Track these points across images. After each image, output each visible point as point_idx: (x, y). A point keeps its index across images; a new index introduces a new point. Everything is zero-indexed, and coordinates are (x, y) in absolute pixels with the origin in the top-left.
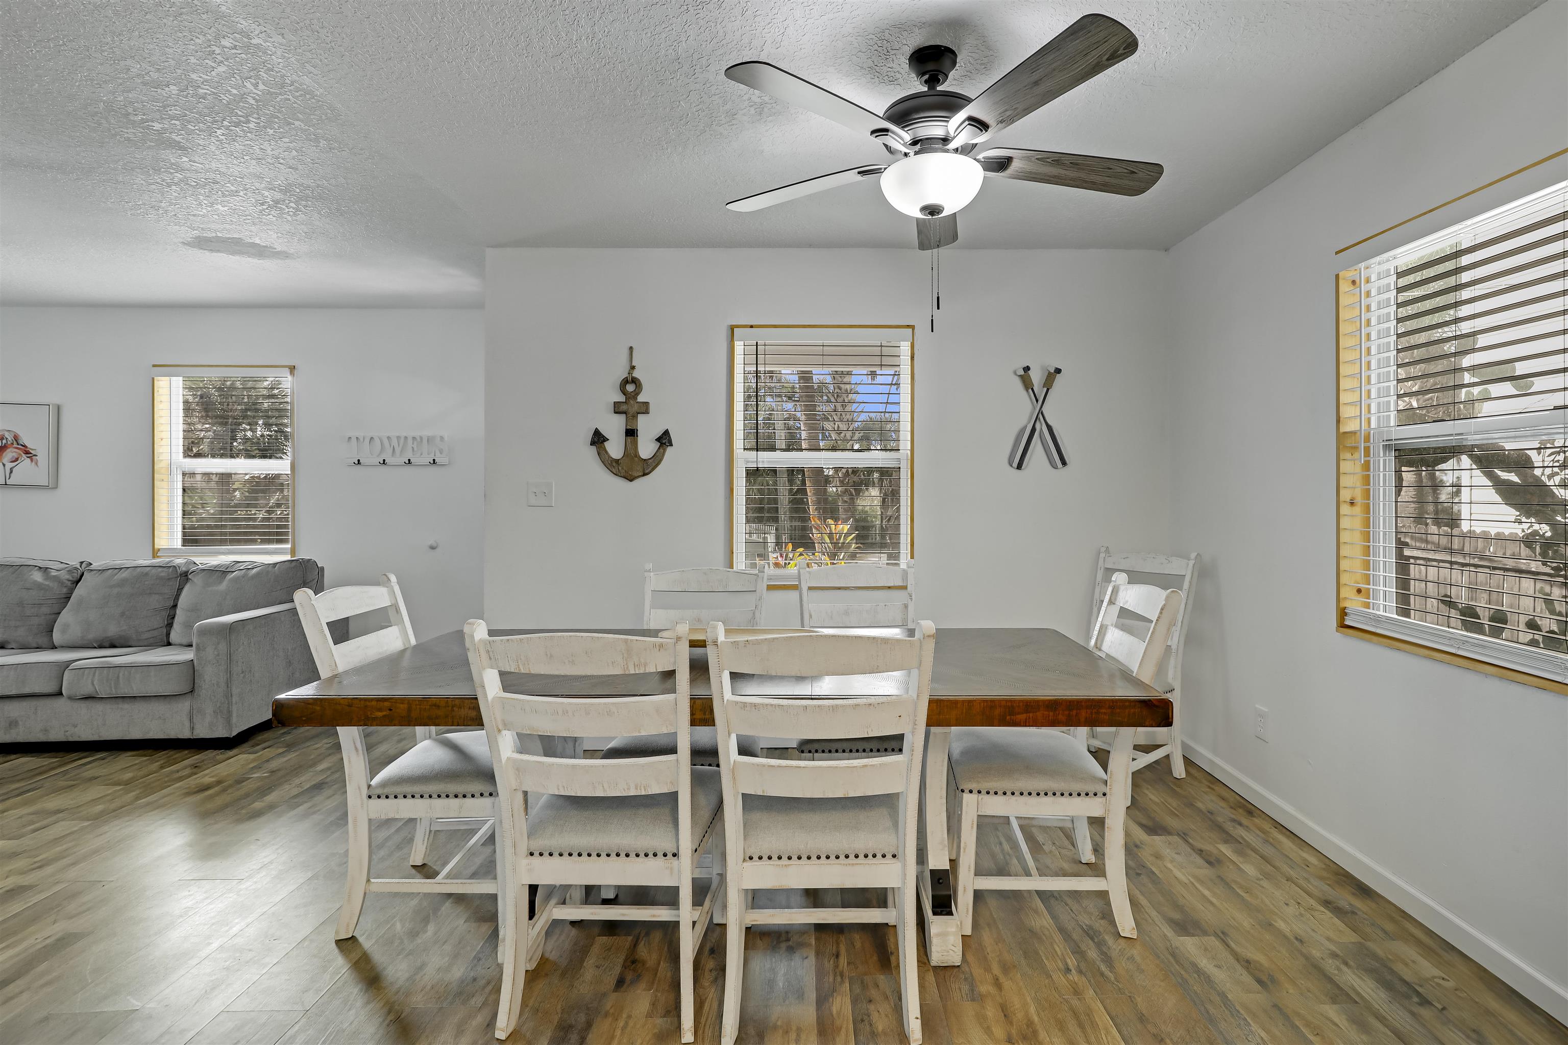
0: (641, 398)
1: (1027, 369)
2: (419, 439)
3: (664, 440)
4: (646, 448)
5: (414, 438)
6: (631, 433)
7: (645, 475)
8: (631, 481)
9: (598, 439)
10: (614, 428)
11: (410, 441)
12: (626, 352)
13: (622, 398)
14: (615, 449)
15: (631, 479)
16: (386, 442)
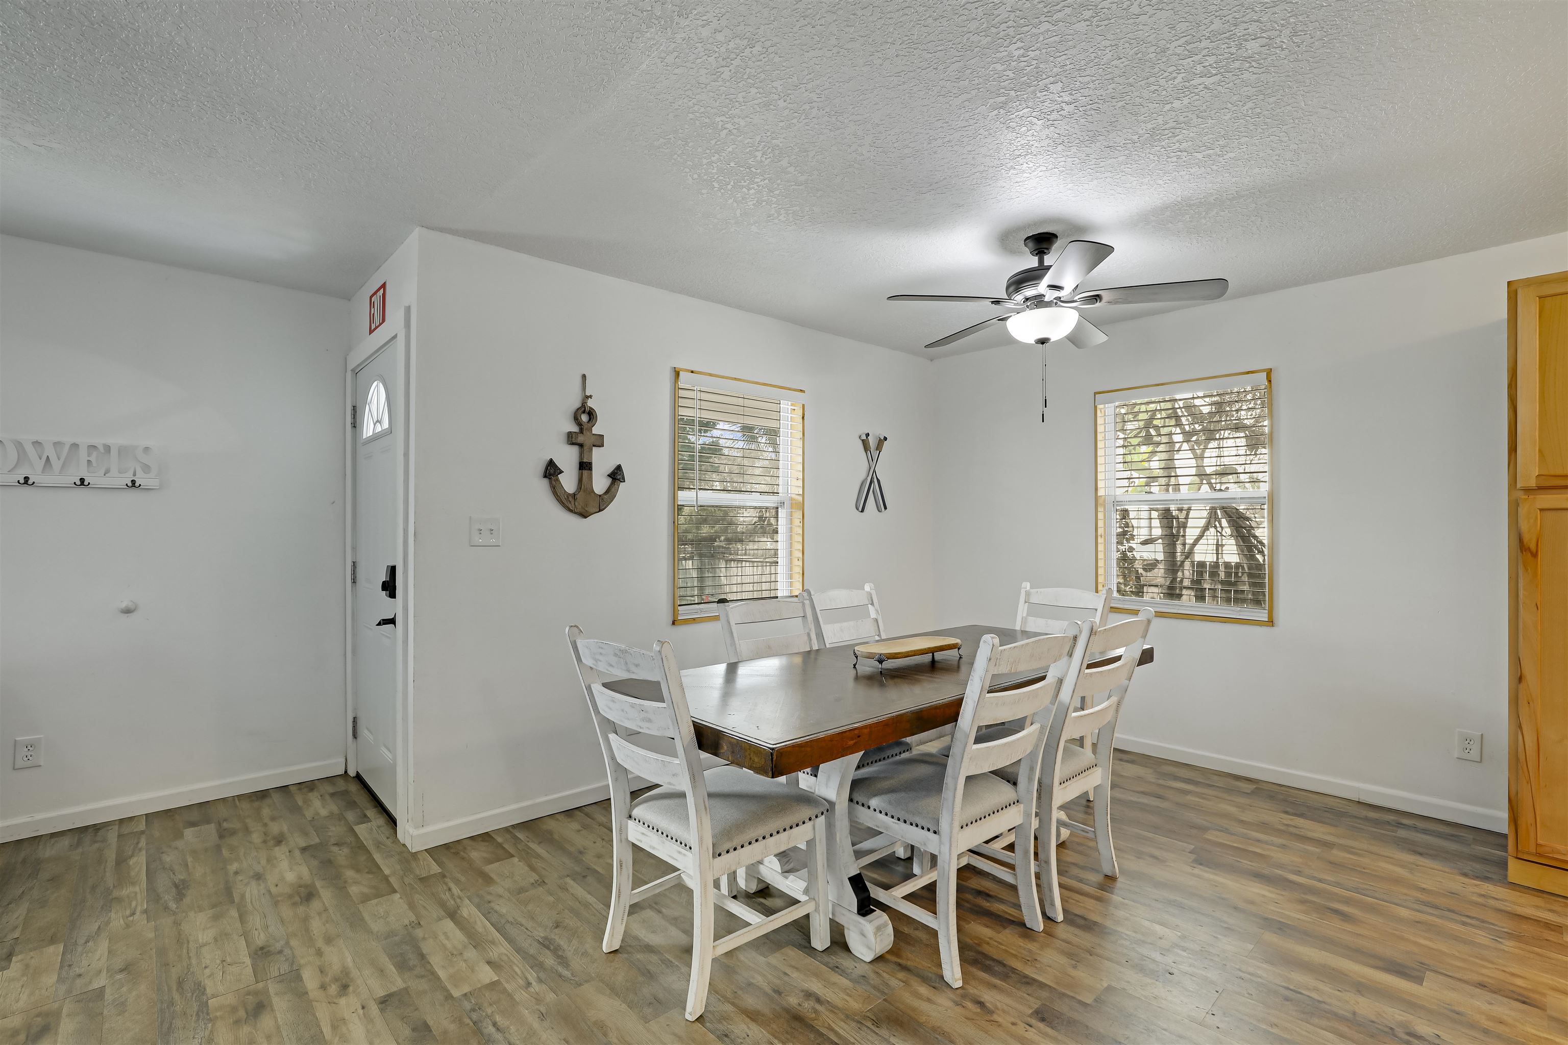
0: (596, 430)
1: (868, 435)
2: (101, 449)
3: (616, 475)
4: (600, 484)
5: (92, 447)
6: (585, 466)
7: (600, 510)
8: (585, 517)
9: (551, 471)
10: (567, 459)
11: (83, 453)
12: (579, 380)
13: (575, 429)
14: (568, 482)
15: (584, 515)
16: (30, 450)
